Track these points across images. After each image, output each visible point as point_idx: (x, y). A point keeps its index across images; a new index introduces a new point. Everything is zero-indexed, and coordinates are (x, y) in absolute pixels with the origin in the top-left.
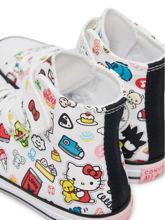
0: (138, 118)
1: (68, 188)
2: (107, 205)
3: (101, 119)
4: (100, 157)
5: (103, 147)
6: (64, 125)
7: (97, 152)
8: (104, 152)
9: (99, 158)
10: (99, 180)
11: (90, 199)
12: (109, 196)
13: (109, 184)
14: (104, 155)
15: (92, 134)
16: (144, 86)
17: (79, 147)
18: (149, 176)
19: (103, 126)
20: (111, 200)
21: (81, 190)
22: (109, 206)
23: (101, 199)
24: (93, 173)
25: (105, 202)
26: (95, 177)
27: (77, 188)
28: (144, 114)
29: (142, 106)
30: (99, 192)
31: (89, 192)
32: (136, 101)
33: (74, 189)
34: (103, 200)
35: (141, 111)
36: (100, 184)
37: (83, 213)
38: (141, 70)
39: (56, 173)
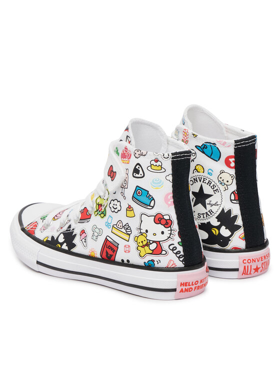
0: (231, 200)
1: (142, 242)
2: (179, 258)
3: (168, 165)
4: (169, 205)
5: (172, 195)
6: (137, 175)
7: (166, 200)
8: (173, 200)
9: (169, 207)
10: (169, 229)
11: (162, 250)
12: (180, 248)
13: (180, 234)
14: (173, 204)
15: (161, 180)
16: (233, 165)
17: (150, 195)
18: (248, 266)
19: (171, 173)
20: (182, 253)
21: (154, 242)
22: (181, 259)
23: (173, 250)
24: (163, 222)
25: (176, 254)
26: (166, 226)
27: (150, 241)
28: (236, 195)
29: (234, 187)
30: (170, 242)
31: (161, 242)
32: (228, 181)
33: (147, 242)
34: (175, 252)
35: (233, 193)
36: (171, 234)
37: (157, 265)
38: (228, 146)
39: (131, 231)
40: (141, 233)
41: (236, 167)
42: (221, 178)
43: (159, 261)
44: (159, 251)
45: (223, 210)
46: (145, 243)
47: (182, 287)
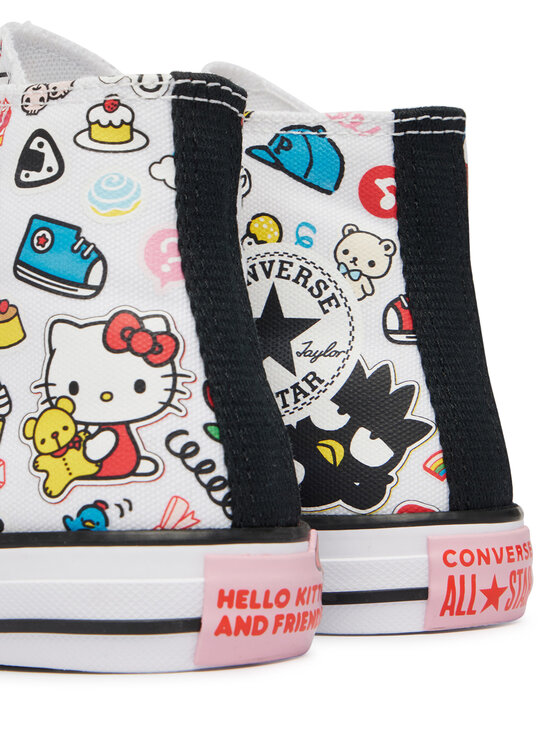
0: (387, 333)
1: (55, 435)
2: (210, 487)
3: (157, 120)
4: (165, 279)
5: (175, 240)
6: (34, 176)
7: (153, 259)
8: (178, 259)
9: (163, 284)
10: (168, 369)
11: (140, 458)
12: (212, 450)
13: (211, 393)
14: (181, 274)
15: (130, 183)
16: (388, 202)
17: (87, 243)
18: (462, 578)
19: (171, 150)
20: (221, 470)
21: (103, 427)
22: (219, 495)
23: (183, 455)
24: (142, 342)
25: (198, 471)
26: (152, 358)
27: (87, 424)
28: (406, 314)
29: (395, 285)
30: (172, 423)
31: (133, 427)
32: (372, 264)
33: (77, 433)
34: (193, 462)
35: (392, 305)
36: (173, 390)
37: (117, 523)
38: (372, 132)
39: (9, 402)
40: (49, 399)
41: (399, 212)
42: (346, 252)
43: (126, 506)
44: (124, 461)
45: (359, 369)
46: (65, 438)
47: (225, 610)
